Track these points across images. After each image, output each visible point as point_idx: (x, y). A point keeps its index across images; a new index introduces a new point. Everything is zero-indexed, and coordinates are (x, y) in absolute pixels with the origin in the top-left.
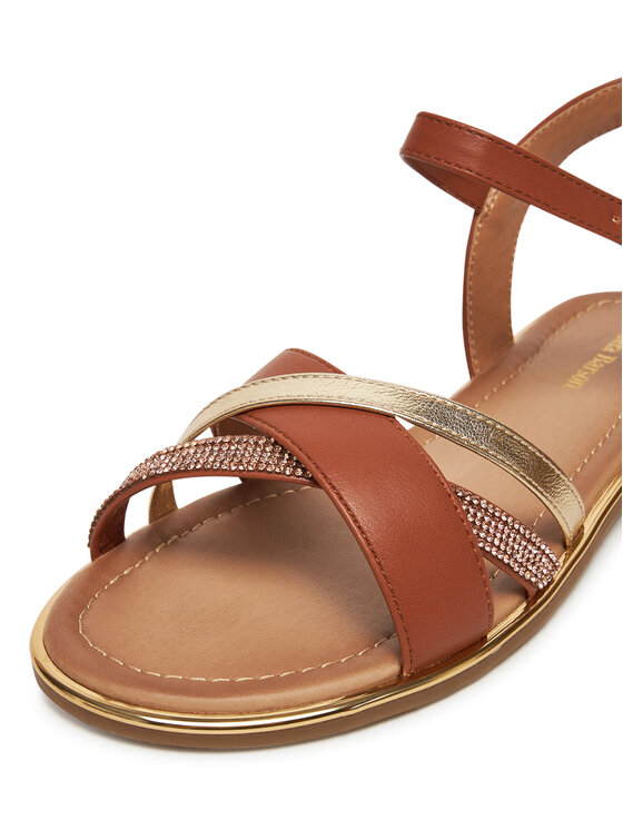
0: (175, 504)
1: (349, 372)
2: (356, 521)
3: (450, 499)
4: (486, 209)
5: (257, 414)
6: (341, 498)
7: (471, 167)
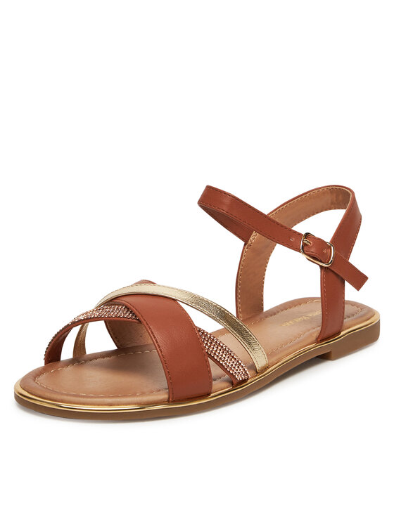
0: (85, 353)
1: (158, 284)
2: (157, 342)
3: (197, 335)
4: (250, 242)
5: (121, 298)
6: (152, 333)
7: (224, 209)
